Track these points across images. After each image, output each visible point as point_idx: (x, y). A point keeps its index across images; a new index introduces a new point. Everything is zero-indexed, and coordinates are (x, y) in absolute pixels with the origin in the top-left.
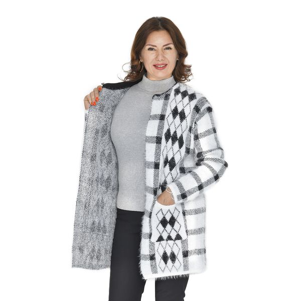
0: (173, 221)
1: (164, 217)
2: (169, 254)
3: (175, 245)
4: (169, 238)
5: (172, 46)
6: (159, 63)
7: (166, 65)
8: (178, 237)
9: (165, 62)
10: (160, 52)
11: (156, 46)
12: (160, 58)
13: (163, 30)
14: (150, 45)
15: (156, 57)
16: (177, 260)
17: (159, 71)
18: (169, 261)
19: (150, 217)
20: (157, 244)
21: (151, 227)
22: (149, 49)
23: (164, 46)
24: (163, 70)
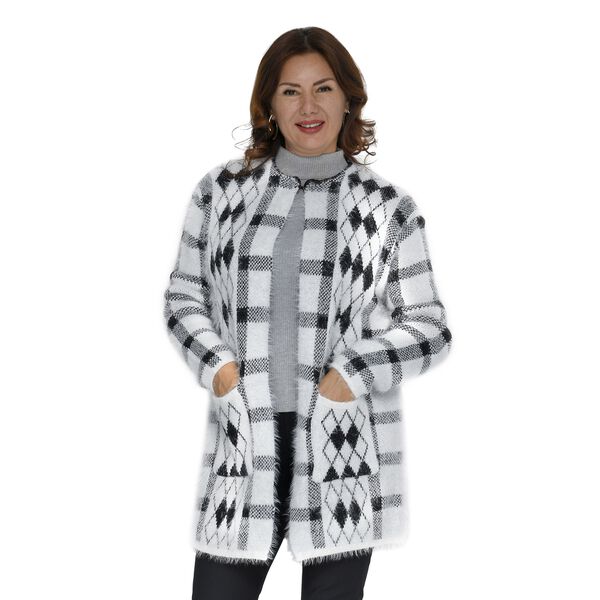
0: (353, 436)
1: (338, 427)
2: (347, 506)
3: (358, 486)
4: (348, 472)
5: (332, 84)
6: (307, 119)
7: (323, 123)
8: (365, 469)
9: (320, 117)
10: (309, 97)
11: (299, 86)
12: (309, 108)
13: (311, 52)
14: (287, 84)
15: (301, 108)
16: (362, 518)
17: (307, 136)
18: (349, 521)
19: (308, 428)
20: (324, 486)
21: (310, 451)
22: (286, 93)
23: (315, 84)
24: (317, 135)
